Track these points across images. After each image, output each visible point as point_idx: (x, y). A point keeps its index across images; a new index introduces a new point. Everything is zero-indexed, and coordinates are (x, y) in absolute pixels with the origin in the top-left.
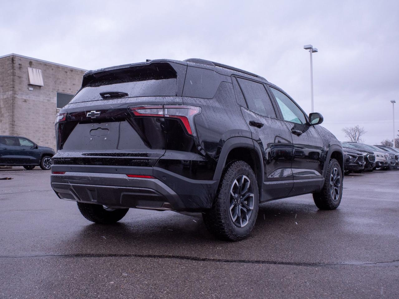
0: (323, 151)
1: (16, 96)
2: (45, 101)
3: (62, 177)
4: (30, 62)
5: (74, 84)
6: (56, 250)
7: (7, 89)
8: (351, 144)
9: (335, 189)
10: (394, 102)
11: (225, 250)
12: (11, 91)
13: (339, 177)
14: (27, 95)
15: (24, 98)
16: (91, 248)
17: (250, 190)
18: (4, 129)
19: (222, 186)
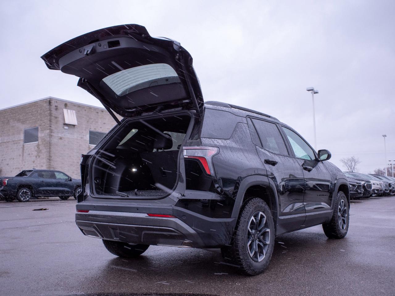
0: (331, 183)
1: (52, 134)
2: (79, 138)
3: (86, 215)
4: (65, 104)
5: (104, 123)
6: (79, 289)
7: (45, 128)
8: (349, 174)
9: (343, 219)
10: (385, 136)
11: (243, 286)
12: (48, 130)
13: (346, 208)
14: (62, 133)
15: (60, 135)
16: (113, 286)
17: (266, 225)
18: (41, 164)
19: (240, 223)
